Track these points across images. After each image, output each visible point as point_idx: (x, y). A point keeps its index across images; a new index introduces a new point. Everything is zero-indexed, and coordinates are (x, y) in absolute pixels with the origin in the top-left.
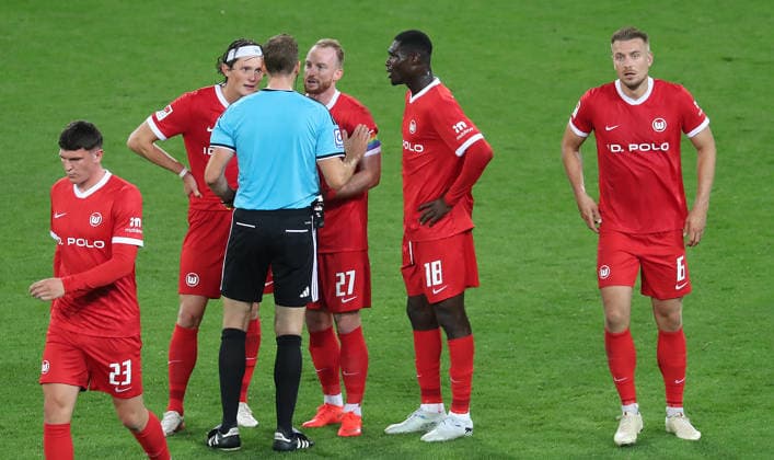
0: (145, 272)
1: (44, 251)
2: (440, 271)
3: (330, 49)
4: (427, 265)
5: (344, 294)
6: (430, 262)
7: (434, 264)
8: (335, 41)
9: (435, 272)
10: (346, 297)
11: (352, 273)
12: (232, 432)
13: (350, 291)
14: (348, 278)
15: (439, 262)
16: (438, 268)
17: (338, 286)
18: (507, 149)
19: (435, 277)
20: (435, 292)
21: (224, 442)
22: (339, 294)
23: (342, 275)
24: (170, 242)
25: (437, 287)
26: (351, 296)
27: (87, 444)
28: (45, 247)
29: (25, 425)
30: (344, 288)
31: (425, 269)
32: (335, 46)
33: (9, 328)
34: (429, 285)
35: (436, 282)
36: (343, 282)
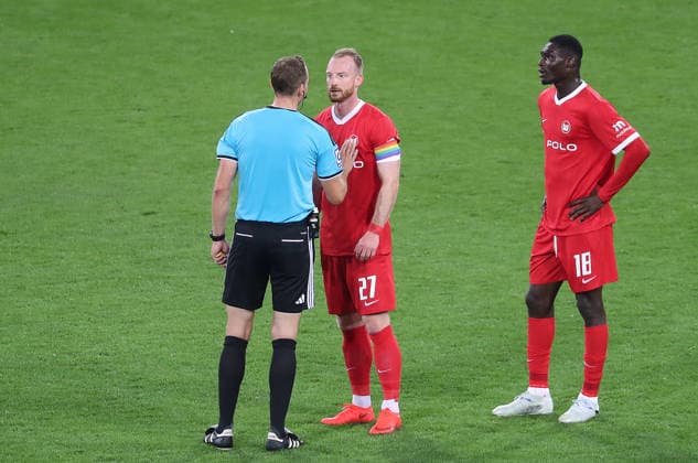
0: (157, 278)
1: (62, 258)
2: (589, 262)
3: (348, 57)
4: (577, 257)
5: (366, 298)
6: (580, 253)
7: (584, 255)
8: (351, 50)
9: (585, 263)
10: (369, 300)
11: (373, 278)
12: (227, 433)
13: (372, 295)
14: (369, 282)
15: (588, 254)
16: (587, 259)
17: (361, 290)
18: (500, 162)
19: (584, 268)
20: (584, 282)
21: (218, 441)
22: (362, 298)
23: (363, 280)
24: (182, 250)
25: (587, 277)
26: (373, 300)
27: (103, 441)
28: (63, 254)
29: (44, 422)
30: (367, 292)
31: (575, 260)
32: (352, 54)
33: (29, 330)
34: (578, 274)
35: (585, 273)
36: (365, 286)
